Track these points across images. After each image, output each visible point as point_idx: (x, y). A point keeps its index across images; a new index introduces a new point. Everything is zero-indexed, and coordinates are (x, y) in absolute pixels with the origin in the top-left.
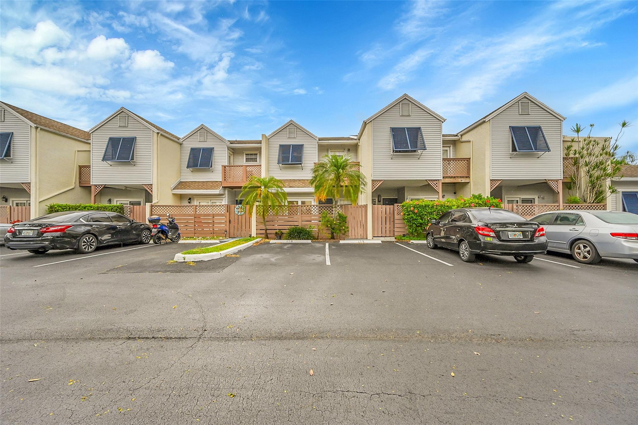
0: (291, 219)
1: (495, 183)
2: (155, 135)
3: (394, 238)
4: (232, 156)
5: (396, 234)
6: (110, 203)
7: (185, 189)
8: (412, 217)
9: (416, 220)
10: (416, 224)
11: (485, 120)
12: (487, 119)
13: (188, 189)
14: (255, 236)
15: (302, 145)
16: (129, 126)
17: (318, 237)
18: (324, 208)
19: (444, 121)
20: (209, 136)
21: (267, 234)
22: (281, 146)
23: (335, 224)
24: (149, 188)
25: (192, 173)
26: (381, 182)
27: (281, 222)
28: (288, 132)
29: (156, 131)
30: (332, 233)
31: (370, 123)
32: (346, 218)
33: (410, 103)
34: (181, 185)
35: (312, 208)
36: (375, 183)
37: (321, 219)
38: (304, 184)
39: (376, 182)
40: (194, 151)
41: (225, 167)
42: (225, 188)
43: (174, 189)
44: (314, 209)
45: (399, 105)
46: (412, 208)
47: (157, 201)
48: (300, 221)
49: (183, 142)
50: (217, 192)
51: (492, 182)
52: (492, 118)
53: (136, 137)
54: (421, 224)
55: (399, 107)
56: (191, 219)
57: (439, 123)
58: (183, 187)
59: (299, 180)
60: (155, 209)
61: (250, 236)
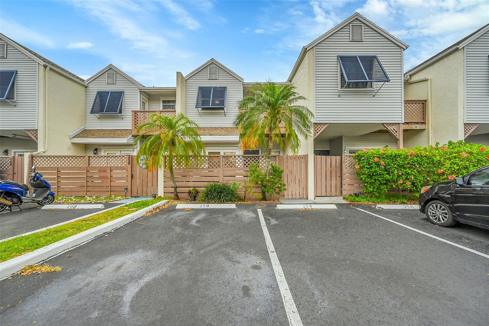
0: (210, 174)
1: (470, 128)
2: (42, 68)
3: (342, 198)
4: (147, 103)
5: (344, 193)
6: (7, 155)
7: (87, 137)
8: (376, 171)
9: (380, 175)
10: (379, 181)
11: (458, 47)
12: (461, 46)
13: (91, 138)
14: (162, 196)
15: (225, 88)
16: (8, 57)
17: (245, 197)
18: (253, 159)
19: (407, 48)
20: (119, 78)
21: (177, 193)
22: (200, 88)
23: (268, 180)
24: (33, 135)
25: (98, 120)
26: (326, 126)
27: (196, 177)
28: (208, 73)
29: (42, 63)
30: (263, 193)
31: (312, 50)
32: (282, 172)
33: (363, 25)
34: (85, 133)
35: (237, 159)
36: (318, 128)
37: (249, 174)
38: (226, 132)
39: (319, 126)
40: (101, 95)
41: (136, 112)
42: (135, 136)
43: (74, 137)
44: (239, 161)
45: (348, 27)
46: (376, 159)
47: (43, 150)
48: (221, 175)
49: (89, 85)
50: (124, 141)
51: (466, 126)
52: (467, 46)
53: (17, 71)
54: (387, 180)
55: (348, 30)
56: (82, 174)
57: (400, 50)
58: (85, 135)
59: (222, 128)
60: (36, 160)
61: (155, 196)
